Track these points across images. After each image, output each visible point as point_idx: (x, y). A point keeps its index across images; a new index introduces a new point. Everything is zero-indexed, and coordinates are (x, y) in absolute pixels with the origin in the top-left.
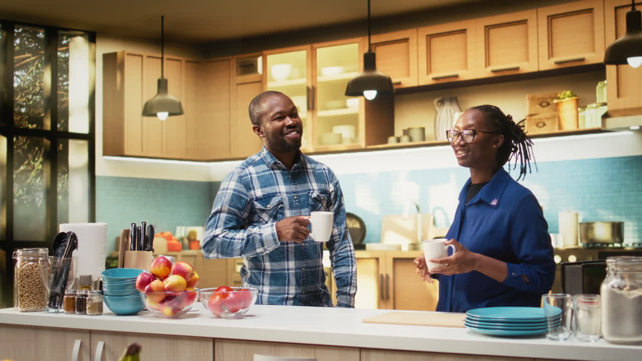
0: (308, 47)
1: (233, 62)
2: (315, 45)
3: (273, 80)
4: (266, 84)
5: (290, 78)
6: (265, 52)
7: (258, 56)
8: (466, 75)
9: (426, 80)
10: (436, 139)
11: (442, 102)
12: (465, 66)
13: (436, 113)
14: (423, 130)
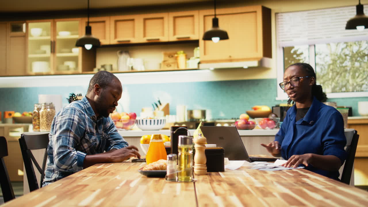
0: (52, 20)
1: (9, 25)
2: (56, 20)
3: (31, 36)
4: (28, 39)
5: (41, 36)
6: (28, 21)
7: (23, 23)
8: (134, 41)
9: (114, 42)
10: (118, 70)
11: (121, 53)
12: (134, 36)
13: (118, 58)
14: (111, 66)
